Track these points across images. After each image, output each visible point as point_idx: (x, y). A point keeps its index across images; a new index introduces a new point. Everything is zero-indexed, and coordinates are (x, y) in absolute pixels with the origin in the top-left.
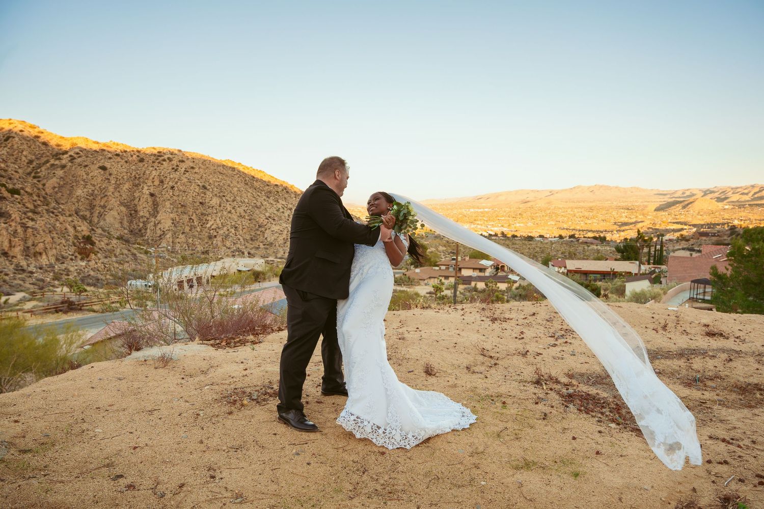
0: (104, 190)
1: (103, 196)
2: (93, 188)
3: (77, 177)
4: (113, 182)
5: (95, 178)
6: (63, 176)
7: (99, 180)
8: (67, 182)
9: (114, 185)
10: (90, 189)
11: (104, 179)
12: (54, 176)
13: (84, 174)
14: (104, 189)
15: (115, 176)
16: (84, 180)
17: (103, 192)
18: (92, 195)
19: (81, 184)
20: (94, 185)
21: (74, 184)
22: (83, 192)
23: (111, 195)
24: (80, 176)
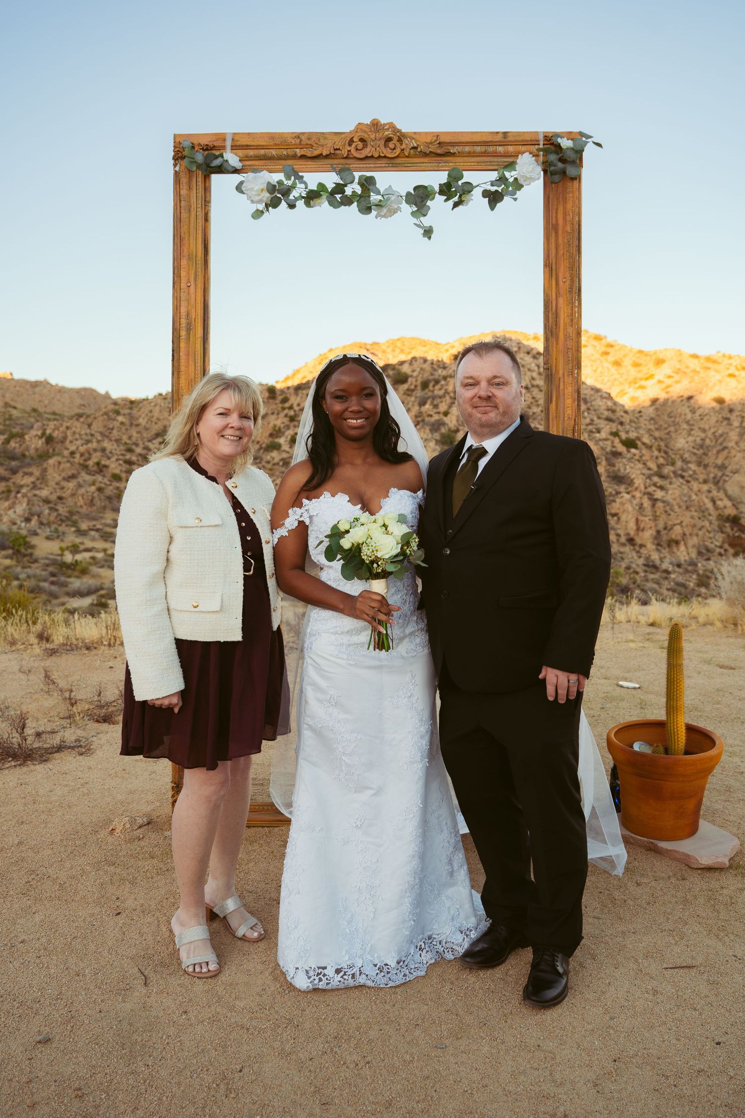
0: (721, 439)
1: (720, 448)
2: (703, 435)
3: (675, 417)
4: (736, 424)
5: (705, 418)
6: (653, 416)
7: (713, 419)
8: (661, 426)
9: (738, 430)
10: (698, 436)
11: (721, 419)
12: (641, 416)
13: (687, 411)
14: (721, 436)
15: (738, 413)
16: (688, 422)
17: (719, 441)
18: (701, 446)
19: (684, 429)
20: (704, 431)
21: (672, 429)
22: (687, 442)
23: (735, 446)
24: (681, 415)
